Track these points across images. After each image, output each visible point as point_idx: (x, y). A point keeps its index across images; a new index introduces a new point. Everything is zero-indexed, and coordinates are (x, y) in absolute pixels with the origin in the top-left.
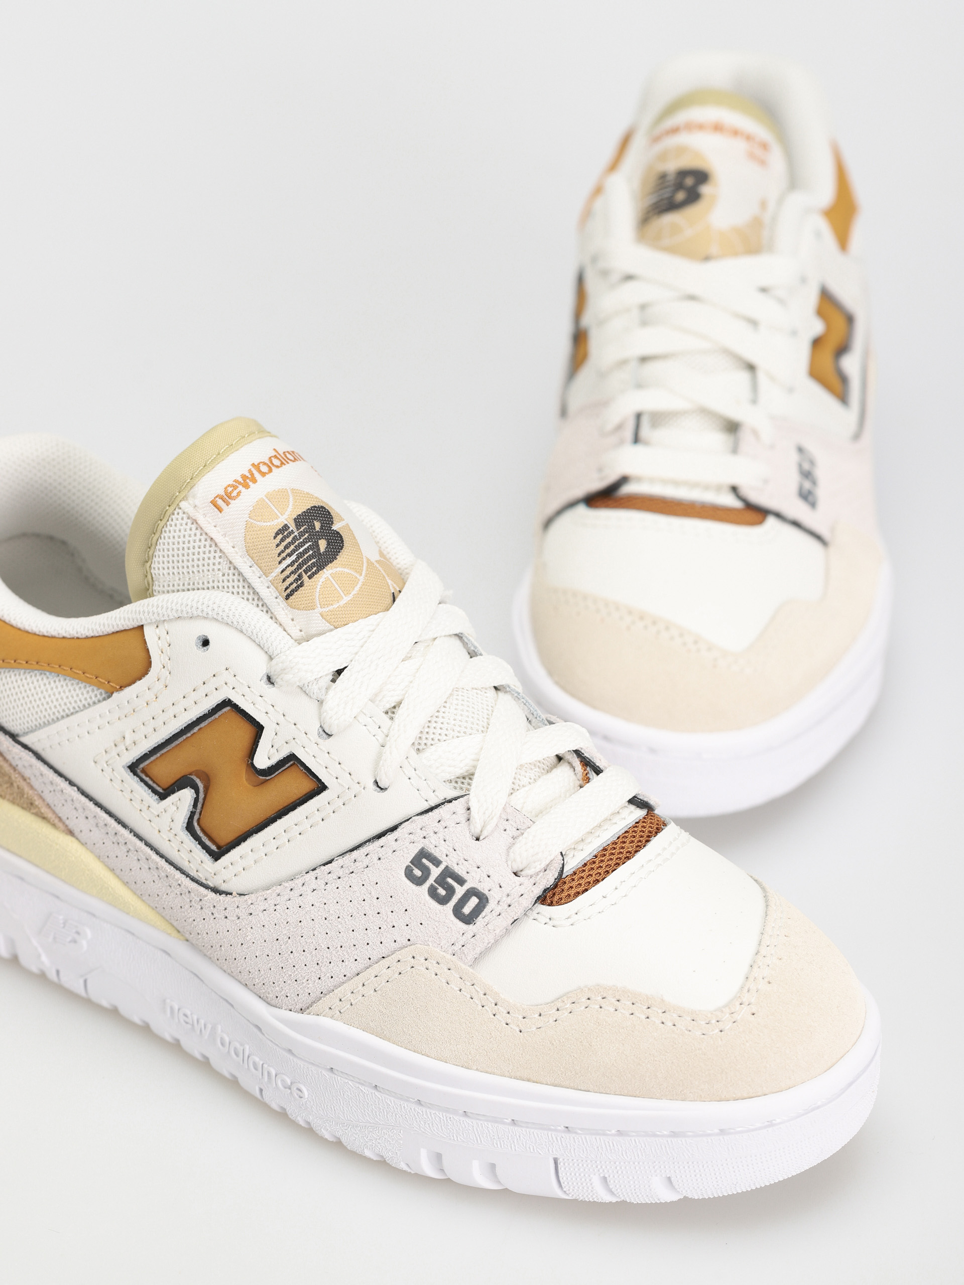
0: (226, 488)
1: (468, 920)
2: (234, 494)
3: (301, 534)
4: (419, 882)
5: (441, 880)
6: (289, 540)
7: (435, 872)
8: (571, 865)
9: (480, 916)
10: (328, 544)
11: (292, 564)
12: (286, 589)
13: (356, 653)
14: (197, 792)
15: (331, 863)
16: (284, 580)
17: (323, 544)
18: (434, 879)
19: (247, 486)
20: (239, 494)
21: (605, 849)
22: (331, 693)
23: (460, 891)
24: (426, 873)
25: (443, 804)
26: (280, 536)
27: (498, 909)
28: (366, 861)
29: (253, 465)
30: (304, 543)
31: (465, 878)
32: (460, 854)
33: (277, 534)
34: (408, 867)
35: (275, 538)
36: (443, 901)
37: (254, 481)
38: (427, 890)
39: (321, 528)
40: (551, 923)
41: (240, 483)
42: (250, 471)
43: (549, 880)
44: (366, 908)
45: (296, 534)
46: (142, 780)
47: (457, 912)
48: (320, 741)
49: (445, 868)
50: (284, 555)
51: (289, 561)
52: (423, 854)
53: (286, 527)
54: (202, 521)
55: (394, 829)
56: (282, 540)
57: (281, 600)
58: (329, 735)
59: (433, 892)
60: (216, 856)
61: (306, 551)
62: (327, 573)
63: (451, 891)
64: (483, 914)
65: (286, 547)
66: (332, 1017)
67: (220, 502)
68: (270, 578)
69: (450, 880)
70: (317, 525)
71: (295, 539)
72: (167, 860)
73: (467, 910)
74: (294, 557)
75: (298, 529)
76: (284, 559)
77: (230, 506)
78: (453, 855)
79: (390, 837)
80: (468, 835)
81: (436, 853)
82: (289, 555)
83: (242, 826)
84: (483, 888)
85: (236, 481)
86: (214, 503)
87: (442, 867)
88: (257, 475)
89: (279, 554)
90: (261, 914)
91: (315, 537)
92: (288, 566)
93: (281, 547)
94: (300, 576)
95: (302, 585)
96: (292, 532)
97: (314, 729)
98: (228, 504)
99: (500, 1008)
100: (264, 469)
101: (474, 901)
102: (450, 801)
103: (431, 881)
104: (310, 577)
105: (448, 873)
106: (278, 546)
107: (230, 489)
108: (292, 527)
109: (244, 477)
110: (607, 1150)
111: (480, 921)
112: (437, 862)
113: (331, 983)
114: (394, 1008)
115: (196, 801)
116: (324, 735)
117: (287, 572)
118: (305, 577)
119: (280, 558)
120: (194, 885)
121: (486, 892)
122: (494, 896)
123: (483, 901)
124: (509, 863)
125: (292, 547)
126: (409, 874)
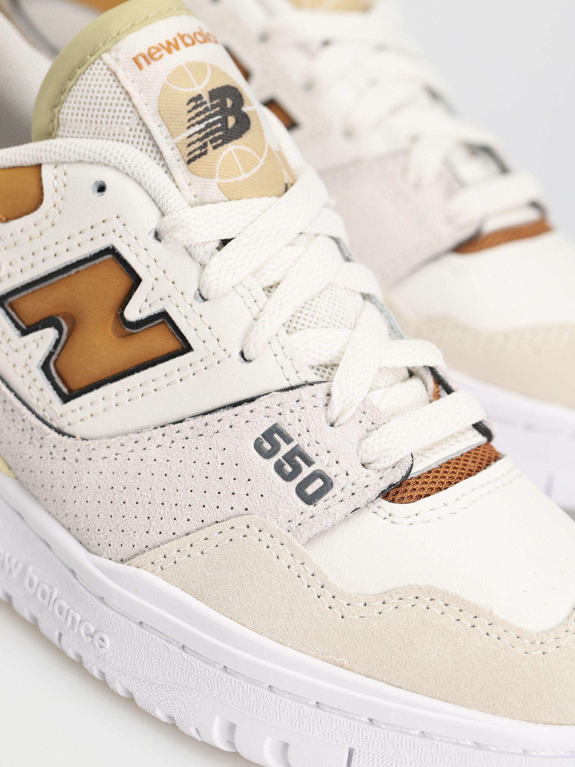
0: (149, 49)
1: (310, 500)
2: (157, 55)
3: (213, 107)
4: (267, 455)
5: (289, 457)
6: (201, 109)
7: (285, 448)
8: (419, 469)
9: (322, 499)
10: (237, 122)
11: (200, 132)
12: (190, 153)
13: (245, 228)
14: (61, 333)
15: (182, 422)
16: (189, 145)
17: (231, 121)
18: (283, 455)
19: (170, 51)
20: (161, 56)
21: (448, 462)
22: (215, 259)
23: (306, 471)
24: (276, 448)
25: (304, 385)
26: (193, 104)
27: (341, 495)
28: (218, 426)
29: (179, 35)
30: (214, 115)
31: (314, 460)
32: (313, 436)
33: (191, 101)
34: (258, 439)
35: (188, 104)
36: (288, 478)
37: (177, 48)
38: (274, 464)
39: (233, 106)
40: (390, 519)
41: (164, 47)
42: (175, 39)
43: (396, 477)
44: (209, 471)
45: (209, 105)
46: (8, 313)
47: (300, 491)
48: (195, 303)
49: (295, 447)
50: (193, 122)
51: (197, 128)
52: (275, 429)
53: (200, 97)
54: (121, 74)
55: (251, 400)
56: (195, 108)
57: (182, 163)
58: (204, 300)
59: (279, 468)
60: (65, 399)
61: (214, 123)
62: (231, 147)
63: (297, 470)
64: (326, 497)
65: (197, 115)
66: (153, 572)
67: (141, 60)
68: (176, 141)
69: (298, 459)
70: (229, 103)
71: (207, 109)
72: (16, 395)
73: (310, 490)
74: (202, 126)
75: (211, 101)
76: (193, 125)
77: (151, 66)
78: (305, 434)
79: (247, 407)
80: (324, 419)
81: (290, 431)
82: (199, 123)
83: (98, 374)
84: (330, 472)
85: (160, 45)
86: (136, 60)
87: (292, 445)
88: (180, 44)
89: (189, 120)
90: (100, 461)
91: (225, 112)
92: (196, 133)
93: (193, 114)
94: (205, 145)
95: (205, 153)
96: (205, 103)
97: (192, 290)
98: (149, 63)
99: (326, 591)
100: (188, 40)
101: (318, 483)
102: (312, 384)
103: (279, 456)
104: (215, 148)
105: (297, 452)
106: (189, 112)
107: (153, 51)
108: (206, 98)
109: (169, 43)
110: (407, 750)
111: (321, 503)
112: (288, 440)
113: (158, 539)
114: (218, 573)
115: (58, 342)
116: (200, 298)
117: (194, 139)
118: (210, 147)
119: (189, 124)
120: (39, 423)
121: (332, 477)
122: (339, 482)
123: (328, 485)
124: (360, 453)
125: (203, 116)
126: (258, 446)
